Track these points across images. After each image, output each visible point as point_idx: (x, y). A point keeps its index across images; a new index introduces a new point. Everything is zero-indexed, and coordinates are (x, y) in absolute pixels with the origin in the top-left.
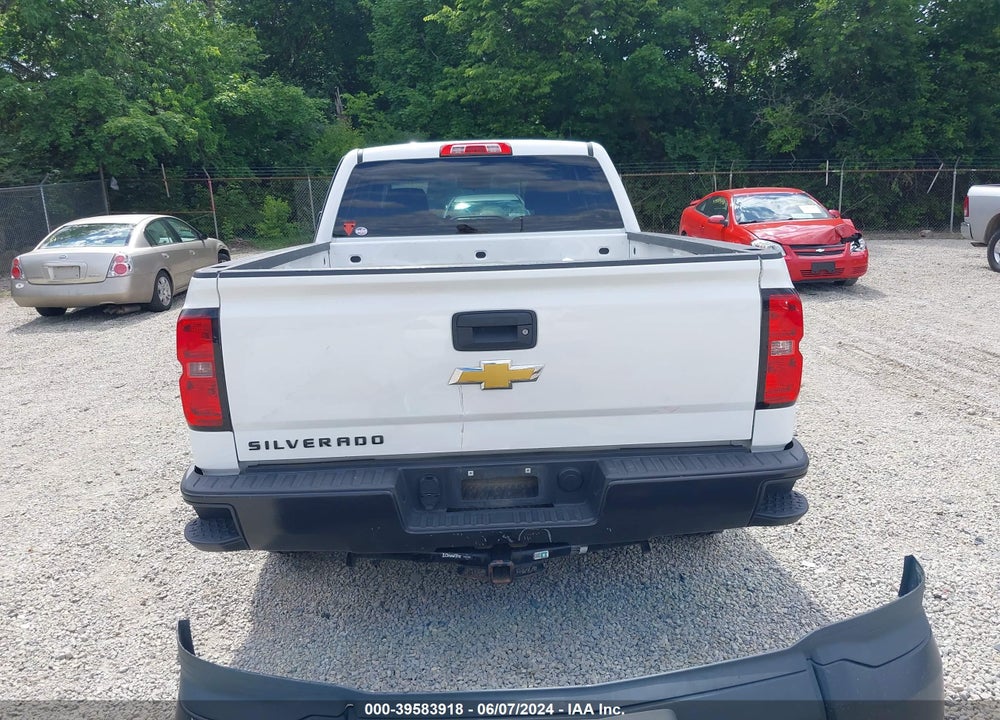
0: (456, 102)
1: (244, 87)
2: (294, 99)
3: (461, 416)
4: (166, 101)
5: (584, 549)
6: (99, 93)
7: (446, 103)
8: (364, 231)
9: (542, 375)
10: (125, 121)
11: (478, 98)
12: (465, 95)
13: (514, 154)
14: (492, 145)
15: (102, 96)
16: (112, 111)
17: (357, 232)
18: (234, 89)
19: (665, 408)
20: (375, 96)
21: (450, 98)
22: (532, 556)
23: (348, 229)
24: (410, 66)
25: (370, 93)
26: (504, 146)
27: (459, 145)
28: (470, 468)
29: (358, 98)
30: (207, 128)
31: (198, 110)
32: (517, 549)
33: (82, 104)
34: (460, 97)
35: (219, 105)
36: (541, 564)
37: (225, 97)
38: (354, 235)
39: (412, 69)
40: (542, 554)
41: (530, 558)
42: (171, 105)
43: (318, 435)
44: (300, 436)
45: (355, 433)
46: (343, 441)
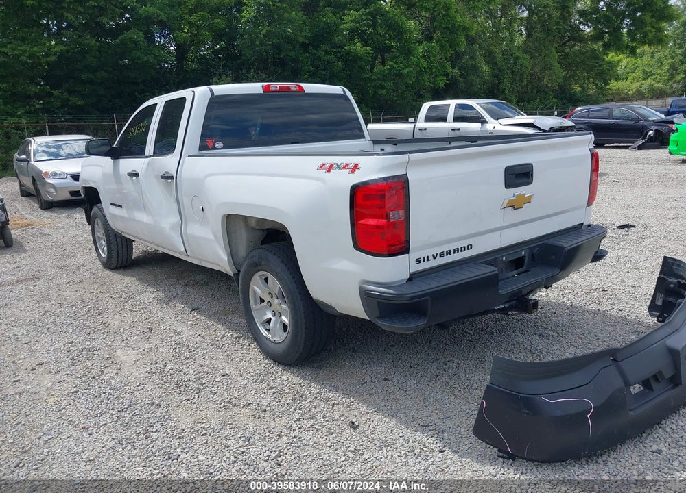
3: (502, 227)
8: (221, 145)
9: (534, 198)
13: (306, 92)
14: (293, 85)
17: (216, 146)
23: (210, 144)
26: (300, 86)
27: (275, 85)
28: (503, 256)
38: (214, 148)
43: (444, 249)
44: (437, 251)
45: (459, 245)
46: (456, 250)
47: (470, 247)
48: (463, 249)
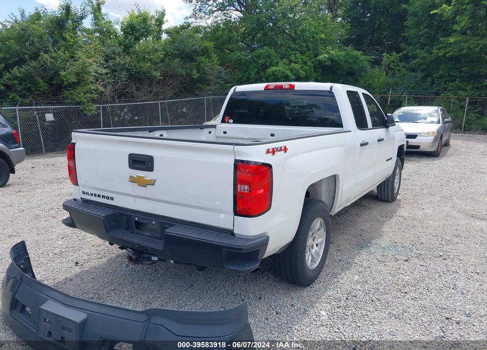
0: (444, 56)
1: (333, 52)
2: (356, 57)
3: (134, 195)
4: (296, 59)
5: (172, 262)
6: (269, 57)
7: (439, 57)
10: (274, 68)
11: (456, 54)
12: (449, 52)
15: (270, 58)
16: (271, 65)
17: (229, 121)
18: (328, 53)
19: (199, 207)
20: (401, 54)
21: (440, 54)
22: (151, 258)
24: (423, 38)
25: (398, 53)
26: (293, 85)
27: (272, 85)
28: (137, 217)
29: (392, 56)
30: (311, 71)
31: (309, 63)
32: (146, 253)
33: (261, 61)
34: (446, 53)
35: (319, 61)
36: (154, 262)
37: (323, 56)
39: (423, 39)
40: (155, 258)
41: (150, 259)
42: (298, 61)
43: (98, 193)
44: (94, 192)
45: (106, 194)
46: (103, 197)
47: (112, 199)
48: (108, 198)
